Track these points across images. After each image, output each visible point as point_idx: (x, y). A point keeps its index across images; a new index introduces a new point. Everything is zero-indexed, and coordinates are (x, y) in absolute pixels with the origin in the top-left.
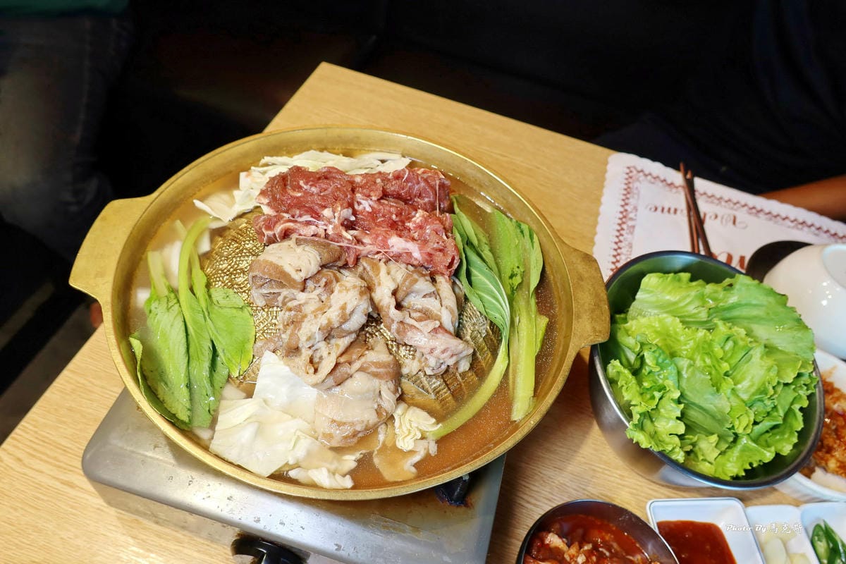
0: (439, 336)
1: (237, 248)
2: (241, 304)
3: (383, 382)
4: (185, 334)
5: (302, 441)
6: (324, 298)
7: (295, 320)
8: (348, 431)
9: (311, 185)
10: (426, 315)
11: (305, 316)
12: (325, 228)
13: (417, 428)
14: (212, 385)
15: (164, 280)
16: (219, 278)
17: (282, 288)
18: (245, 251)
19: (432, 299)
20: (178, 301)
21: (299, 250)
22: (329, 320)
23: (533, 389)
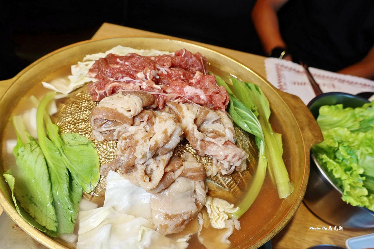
0: (229, 146)
1: (77, 107)
2: (87, 141)
3: (197, 182)
4: (47, 167)
5: (146, 233)
6: (148, 129)
7: (130, 145)
8: (179, 221)
9: (125, 61)
10: (217, 135)
11: (137, 142)
12: (140, 85)
13: (224, 212)
14: (72, 201)
15: (26, 133)
16: (67, 127)
17: (116, 125)
18: (83, 108)
19: (218, 124)
20: (39, 146)
21: (126, 98)
22: (156, 141)
23: (288, 177)
